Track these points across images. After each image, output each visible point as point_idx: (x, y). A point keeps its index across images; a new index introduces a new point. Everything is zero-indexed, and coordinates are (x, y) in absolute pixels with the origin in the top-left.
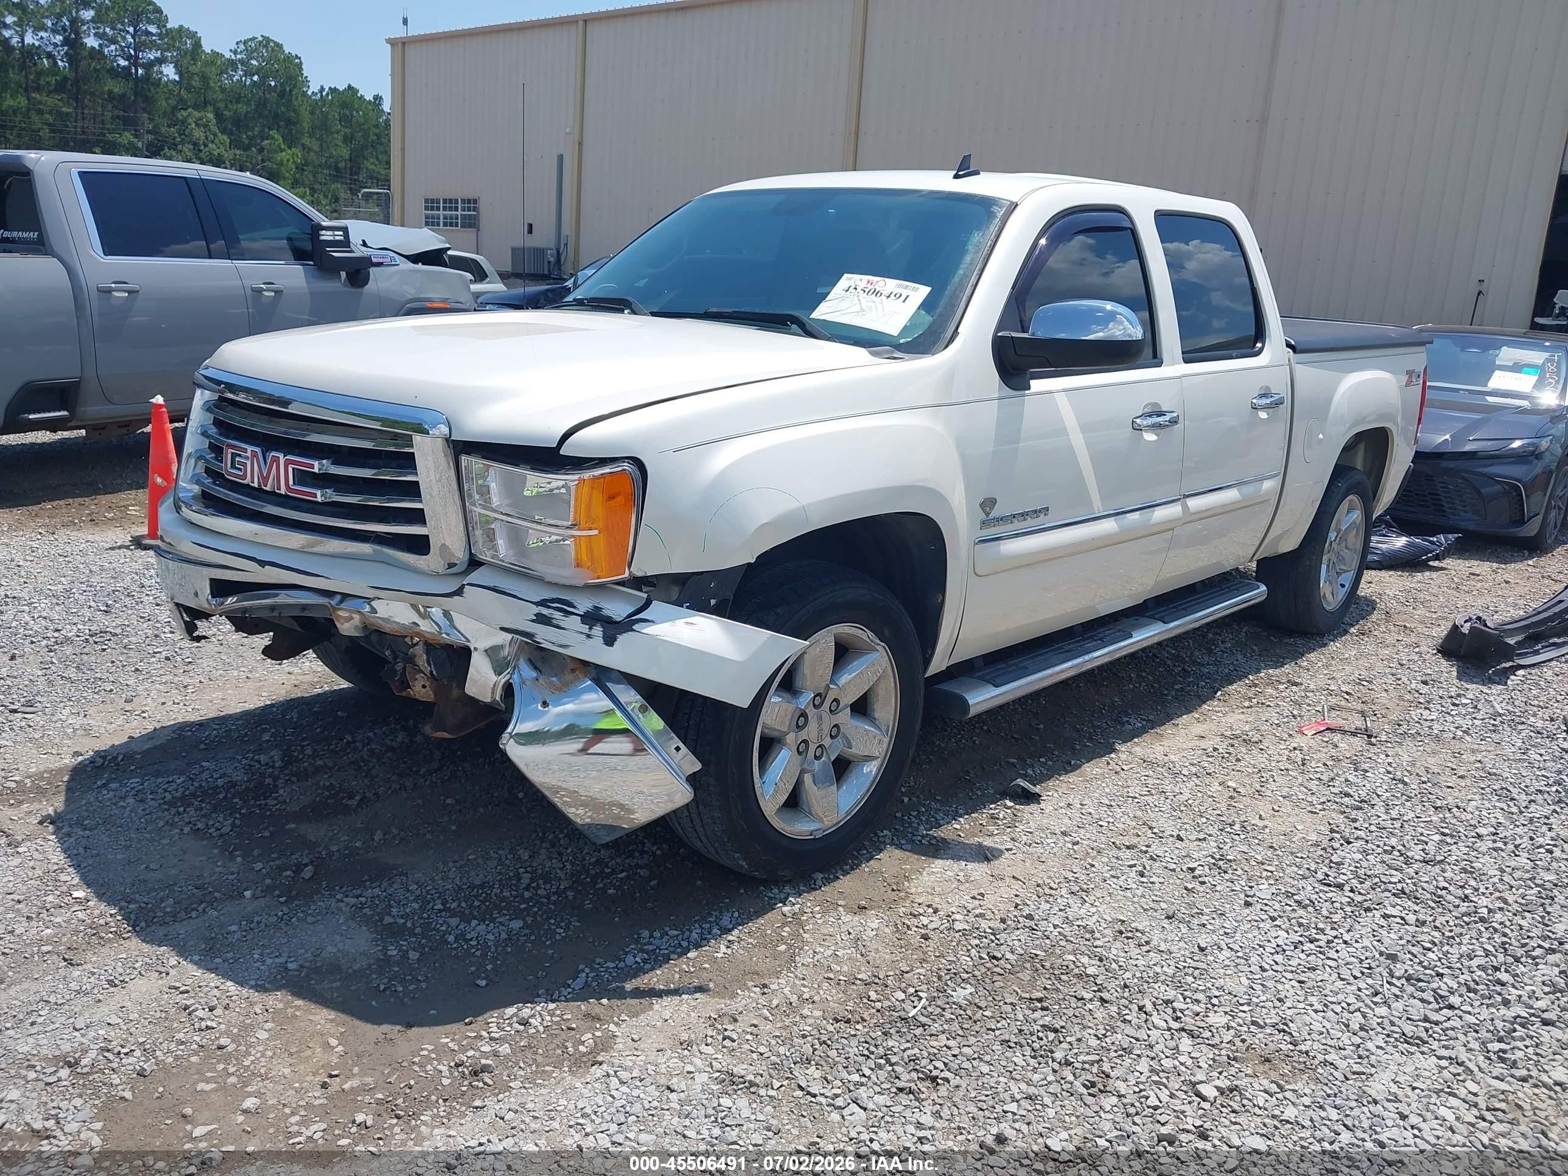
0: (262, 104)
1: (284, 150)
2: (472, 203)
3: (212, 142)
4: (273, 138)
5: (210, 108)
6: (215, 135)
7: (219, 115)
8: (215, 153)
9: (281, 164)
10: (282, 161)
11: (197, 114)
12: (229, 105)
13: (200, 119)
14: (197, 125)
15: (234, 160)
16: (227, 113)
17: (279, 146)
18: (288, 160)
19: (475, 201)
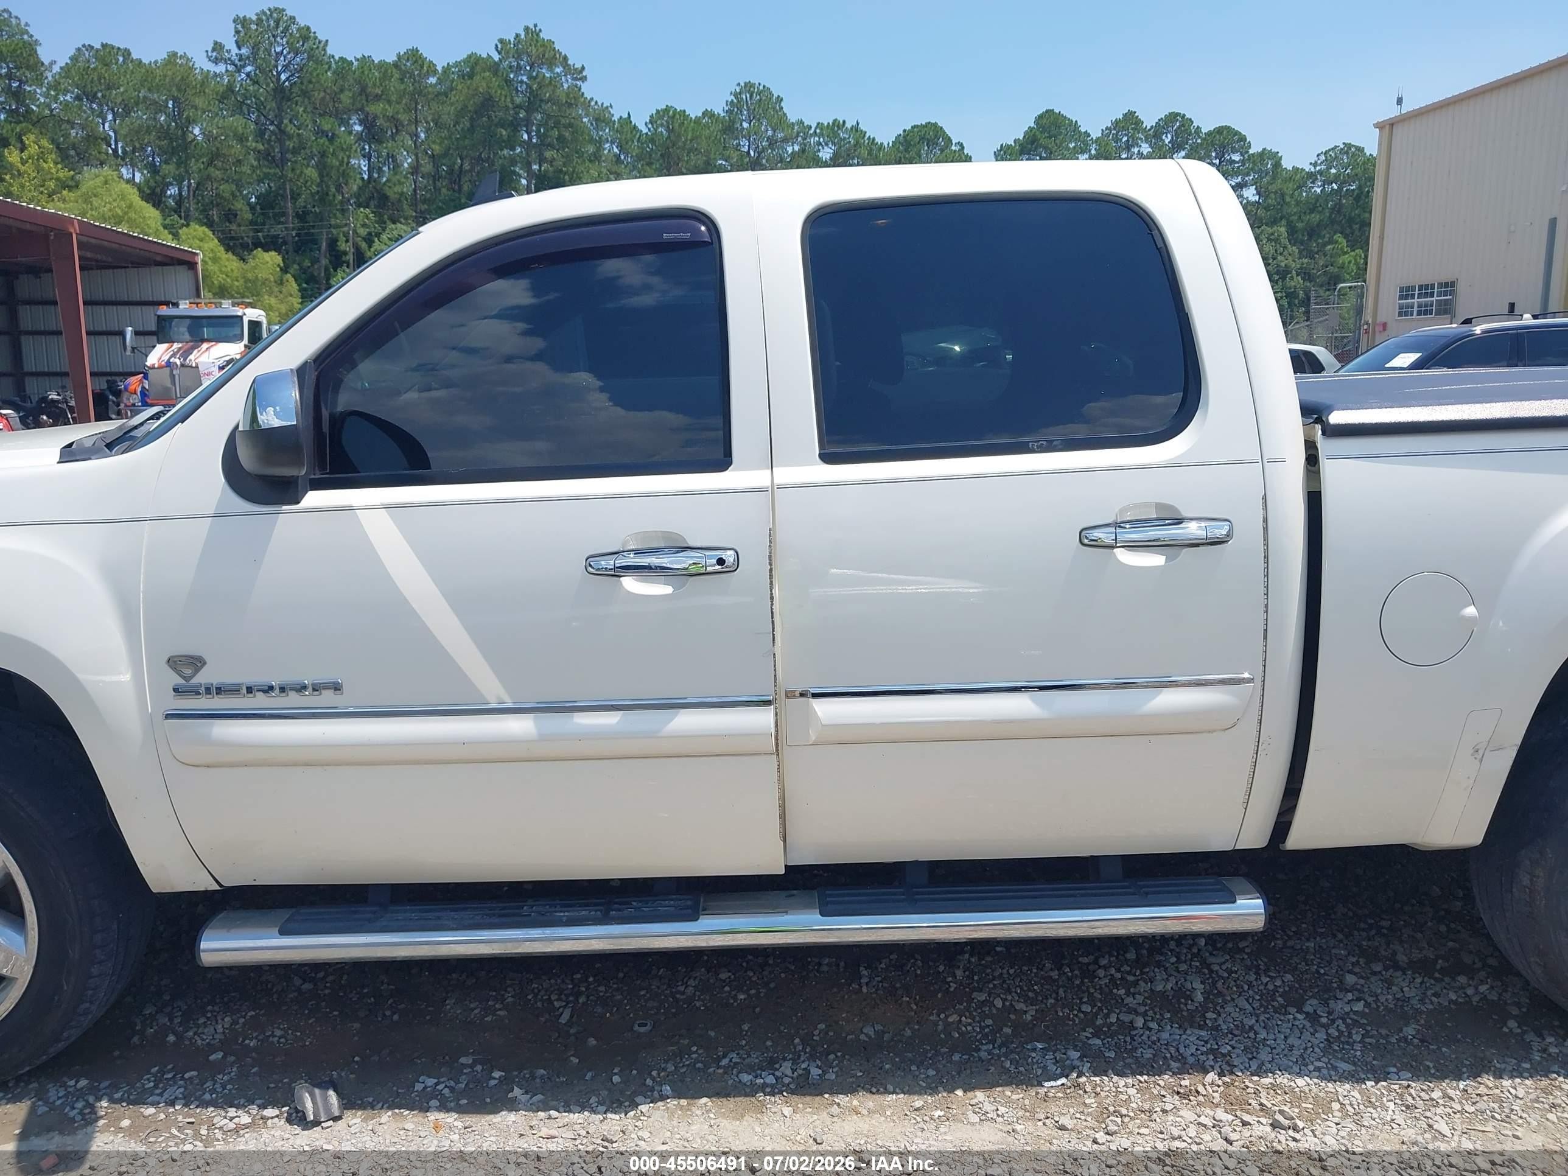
0: (1338, 209)
1: (1346, 253)
2: (1449, 286)
3: (1281, 254)
4: (1337, 242)
5: (1284, 222)
6: (1285, 247)
7: (1292, 231)
8: (1283, 264)
9: (1342, 267)
10: (1343, 263)
11: (1269, 230)
12: (1303, 217)
13: (1272, 234)
14: (1269, 240)
15: (1301, 268)
16: (1300, 225)
17: (1342, 249)
18: (1350, 262)
19: (1453, 284)
